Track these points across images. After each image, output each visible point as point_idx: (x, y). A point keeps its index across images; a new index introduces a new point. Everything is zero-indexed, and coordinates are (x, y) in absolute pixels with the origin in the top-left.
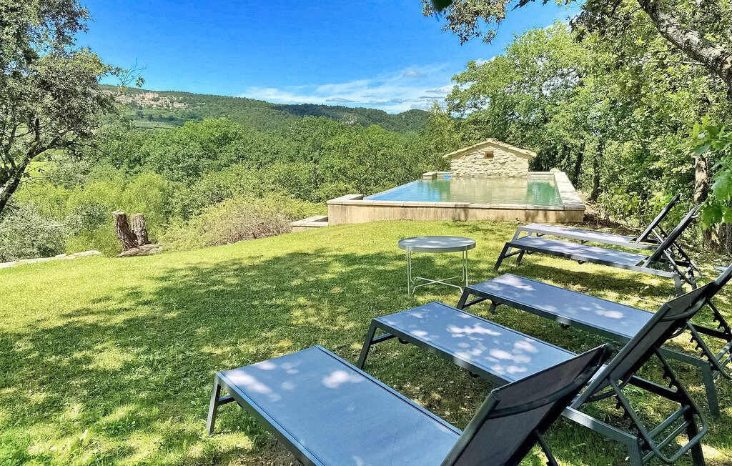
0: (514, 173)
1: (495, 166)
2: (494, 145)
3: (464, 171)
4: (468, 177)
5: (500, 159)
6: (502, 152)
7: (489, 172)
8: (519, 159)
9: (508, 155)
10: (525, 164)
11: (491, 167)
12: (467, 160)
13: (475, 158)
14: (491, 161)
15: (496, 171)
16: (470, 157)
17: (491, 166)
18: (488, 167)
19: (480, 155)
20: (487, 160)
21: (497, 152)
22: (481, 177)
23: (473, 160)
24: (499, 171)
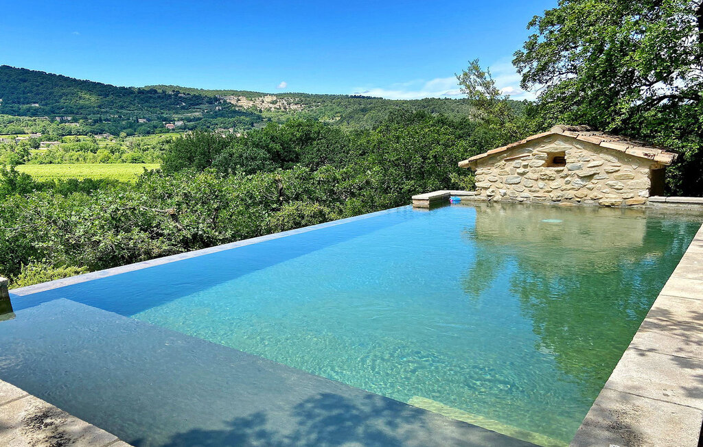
0: (613, 198)
1: (568, 183)
2: (566, 139)
3: (502, 191)
4: (511, 204)
5: (579, 168)
6: (586, 153)
7: (554, 195)
8: (626, 169)
9: (598, 159)
10: (642, 179)
11: (558, 185)
12: (507, 169)
13: (525, 166)
14: (558, 172)
15: (571, 194)
16: (514, 163)
17: (558, 182)
18: (553, 184)
19: (535, 158)
20: (551, 171)
21: (574, 154)
22: (537, 205)
23: (521, 170)
24: (579, 193)
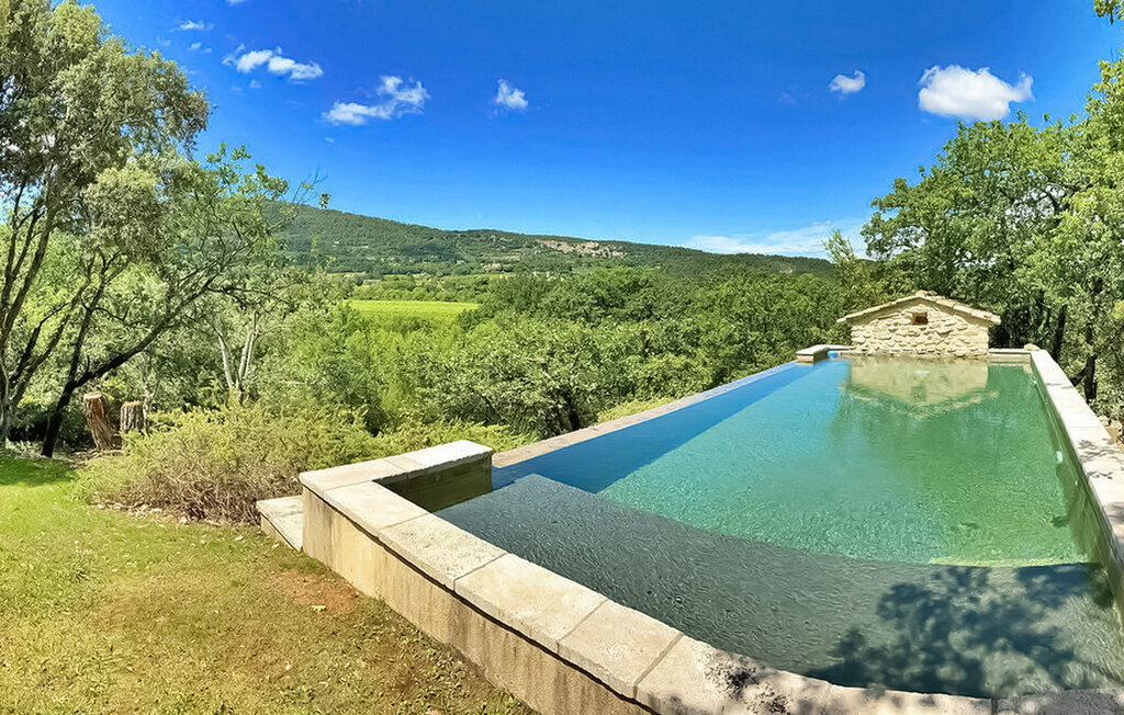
0: (964, 350)
1: (929, 338)
2: (929, 303)
3: (876, 346)
4: (884, 356)
5: (938, 326)
6: (944, 315)
7: (919, 348)
8: (971, 327)
9: (953, 319)
10: (983, 336)
11: (923, 340)
12: (880, 326)
13: (896, 324)
14: (922, 329)
15: (933, 347)
16: (886, 321)
17: (923, 338)
18: (918, 340)
19: (903, 318)
20: (916, 328)
21: (934, 315)
22: (906, 358)
23: (892, 327)
24: (939, 347)
